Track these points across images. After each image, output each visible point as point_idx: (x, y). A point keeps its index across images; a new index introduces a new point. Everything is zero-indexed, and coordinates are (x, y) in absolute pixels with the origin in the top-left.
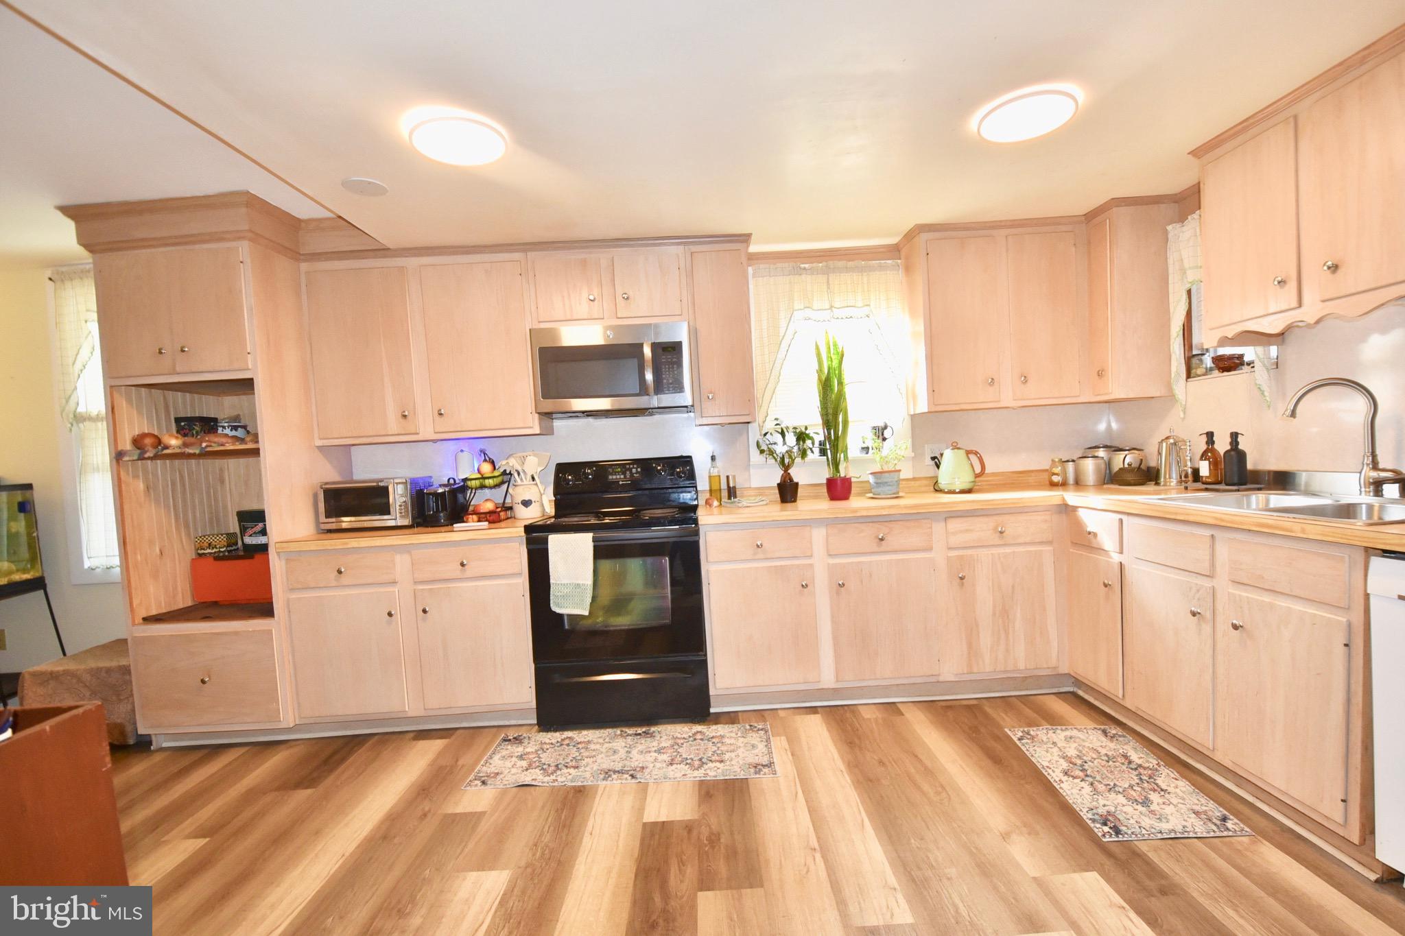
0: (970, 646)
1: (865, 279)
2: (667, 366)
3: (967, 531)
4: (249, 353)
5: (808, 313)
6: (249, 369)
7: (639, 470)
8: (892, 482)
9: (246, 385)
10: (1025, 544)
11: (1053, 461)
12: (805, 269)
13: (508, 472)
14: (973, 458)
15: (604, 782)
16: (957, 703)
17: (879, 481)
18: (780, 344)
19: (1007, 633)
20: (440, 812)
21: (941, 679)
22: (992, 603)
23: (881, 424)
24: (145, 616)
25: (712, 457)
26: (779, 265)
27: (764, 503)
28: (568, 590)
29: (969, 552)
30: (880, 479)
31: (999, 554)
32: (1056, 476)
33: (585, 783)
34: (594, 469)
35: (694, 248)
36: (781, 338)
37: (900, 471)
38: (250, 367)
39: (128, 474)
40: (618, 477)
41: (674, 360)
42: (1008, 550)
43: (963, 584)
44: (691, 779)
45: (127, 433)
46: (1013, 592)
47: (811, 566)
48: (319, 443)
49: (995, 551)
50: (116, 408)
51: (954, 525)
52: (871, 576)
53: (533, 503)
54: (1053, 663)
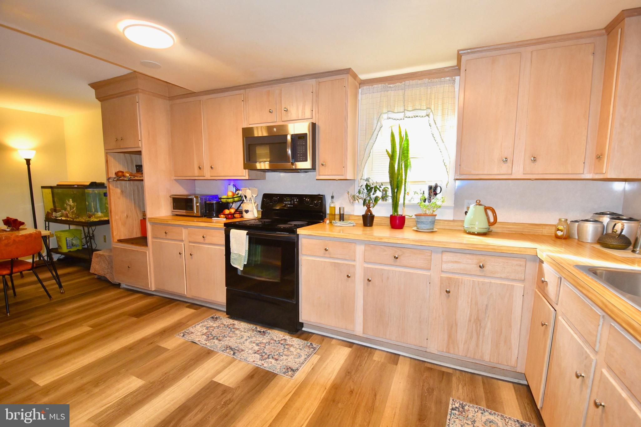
0: (450, 336)
1: (429, 90)
2: (300, 147)
3: (456, 262)
4: (140, 140)
5: (392, 115)
6: (140, 147)
7: (297, 200)
8: (426, 222)
9: (139, 153)
10: (501, 278)
11: (560, 220)
12: (390, 87)
13: (242, 196)
14: (490, 213)
15: (221, 352)
16: (438, 368)
17: (419, 220)
18: (373, 134)
19: (478, 335)
20: (157, 344)
21: (428, 350)
22: (469, 313)
23: (433, 185)
24: (119, 239)
25: (332, 196)
26: (375, 86)
27: (352, 225)
28: (236, 257)
29: (457, 276)
30: (419, 219)
31: (479, 282)
32: (560, 232)
33: (214, 350)
34: (278, 198)
35: (320, 80)
36: (374, 130)
37: (436, 215)
38: (140, 146)
39: (113, 186)
40: (288, 203)
41: (304, 144)
42: (487, 280)
43: (449, 296)
44: (255, 365)
45: (113, 170)
46: (486, 309)
47: (354, 266)
48: (175, 178)
49: (476, 279)
50: (108, 162)
51: (447, 257)
52: (388, 278)
53: (249, 211)
54: (513, 363)
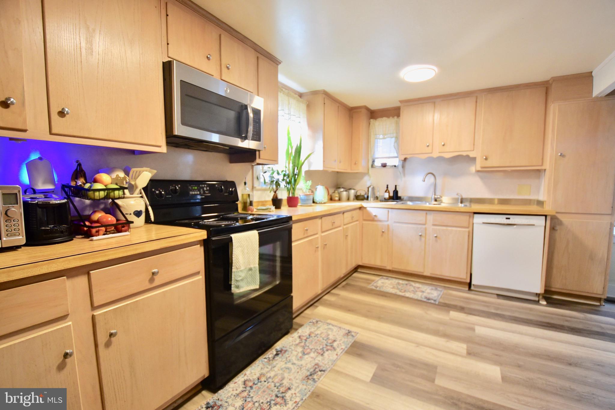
7: (208, 188)
10: (355, 221)
14: (327, 190)
25: (245, 183)
28: (244, 274)
34: (179, 186)
35: (258, 55)
40: (196, 193)
41: (257, 121)
42: (353, 224)
47: (318, 238)
51: (345, 215)
52: (331, 239)
53: (143, 213)
